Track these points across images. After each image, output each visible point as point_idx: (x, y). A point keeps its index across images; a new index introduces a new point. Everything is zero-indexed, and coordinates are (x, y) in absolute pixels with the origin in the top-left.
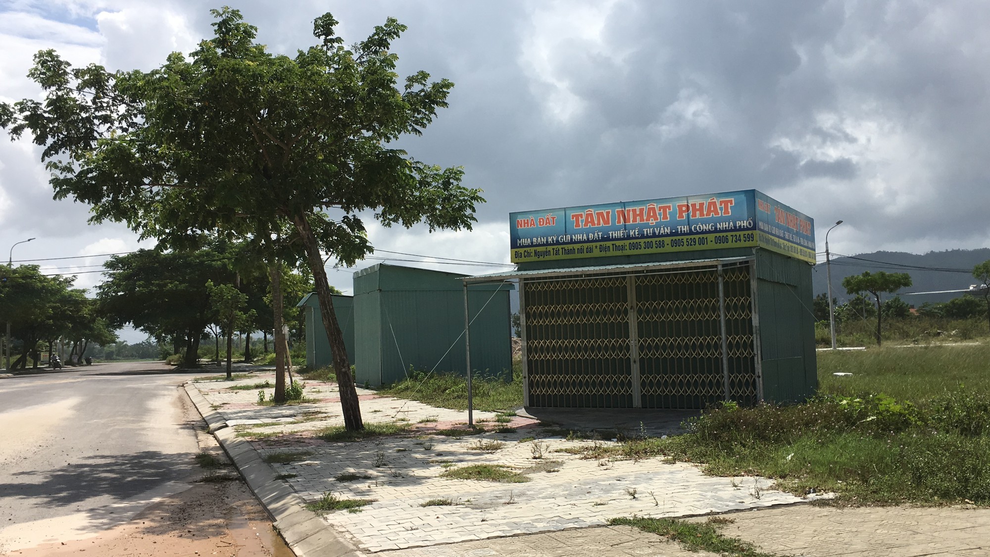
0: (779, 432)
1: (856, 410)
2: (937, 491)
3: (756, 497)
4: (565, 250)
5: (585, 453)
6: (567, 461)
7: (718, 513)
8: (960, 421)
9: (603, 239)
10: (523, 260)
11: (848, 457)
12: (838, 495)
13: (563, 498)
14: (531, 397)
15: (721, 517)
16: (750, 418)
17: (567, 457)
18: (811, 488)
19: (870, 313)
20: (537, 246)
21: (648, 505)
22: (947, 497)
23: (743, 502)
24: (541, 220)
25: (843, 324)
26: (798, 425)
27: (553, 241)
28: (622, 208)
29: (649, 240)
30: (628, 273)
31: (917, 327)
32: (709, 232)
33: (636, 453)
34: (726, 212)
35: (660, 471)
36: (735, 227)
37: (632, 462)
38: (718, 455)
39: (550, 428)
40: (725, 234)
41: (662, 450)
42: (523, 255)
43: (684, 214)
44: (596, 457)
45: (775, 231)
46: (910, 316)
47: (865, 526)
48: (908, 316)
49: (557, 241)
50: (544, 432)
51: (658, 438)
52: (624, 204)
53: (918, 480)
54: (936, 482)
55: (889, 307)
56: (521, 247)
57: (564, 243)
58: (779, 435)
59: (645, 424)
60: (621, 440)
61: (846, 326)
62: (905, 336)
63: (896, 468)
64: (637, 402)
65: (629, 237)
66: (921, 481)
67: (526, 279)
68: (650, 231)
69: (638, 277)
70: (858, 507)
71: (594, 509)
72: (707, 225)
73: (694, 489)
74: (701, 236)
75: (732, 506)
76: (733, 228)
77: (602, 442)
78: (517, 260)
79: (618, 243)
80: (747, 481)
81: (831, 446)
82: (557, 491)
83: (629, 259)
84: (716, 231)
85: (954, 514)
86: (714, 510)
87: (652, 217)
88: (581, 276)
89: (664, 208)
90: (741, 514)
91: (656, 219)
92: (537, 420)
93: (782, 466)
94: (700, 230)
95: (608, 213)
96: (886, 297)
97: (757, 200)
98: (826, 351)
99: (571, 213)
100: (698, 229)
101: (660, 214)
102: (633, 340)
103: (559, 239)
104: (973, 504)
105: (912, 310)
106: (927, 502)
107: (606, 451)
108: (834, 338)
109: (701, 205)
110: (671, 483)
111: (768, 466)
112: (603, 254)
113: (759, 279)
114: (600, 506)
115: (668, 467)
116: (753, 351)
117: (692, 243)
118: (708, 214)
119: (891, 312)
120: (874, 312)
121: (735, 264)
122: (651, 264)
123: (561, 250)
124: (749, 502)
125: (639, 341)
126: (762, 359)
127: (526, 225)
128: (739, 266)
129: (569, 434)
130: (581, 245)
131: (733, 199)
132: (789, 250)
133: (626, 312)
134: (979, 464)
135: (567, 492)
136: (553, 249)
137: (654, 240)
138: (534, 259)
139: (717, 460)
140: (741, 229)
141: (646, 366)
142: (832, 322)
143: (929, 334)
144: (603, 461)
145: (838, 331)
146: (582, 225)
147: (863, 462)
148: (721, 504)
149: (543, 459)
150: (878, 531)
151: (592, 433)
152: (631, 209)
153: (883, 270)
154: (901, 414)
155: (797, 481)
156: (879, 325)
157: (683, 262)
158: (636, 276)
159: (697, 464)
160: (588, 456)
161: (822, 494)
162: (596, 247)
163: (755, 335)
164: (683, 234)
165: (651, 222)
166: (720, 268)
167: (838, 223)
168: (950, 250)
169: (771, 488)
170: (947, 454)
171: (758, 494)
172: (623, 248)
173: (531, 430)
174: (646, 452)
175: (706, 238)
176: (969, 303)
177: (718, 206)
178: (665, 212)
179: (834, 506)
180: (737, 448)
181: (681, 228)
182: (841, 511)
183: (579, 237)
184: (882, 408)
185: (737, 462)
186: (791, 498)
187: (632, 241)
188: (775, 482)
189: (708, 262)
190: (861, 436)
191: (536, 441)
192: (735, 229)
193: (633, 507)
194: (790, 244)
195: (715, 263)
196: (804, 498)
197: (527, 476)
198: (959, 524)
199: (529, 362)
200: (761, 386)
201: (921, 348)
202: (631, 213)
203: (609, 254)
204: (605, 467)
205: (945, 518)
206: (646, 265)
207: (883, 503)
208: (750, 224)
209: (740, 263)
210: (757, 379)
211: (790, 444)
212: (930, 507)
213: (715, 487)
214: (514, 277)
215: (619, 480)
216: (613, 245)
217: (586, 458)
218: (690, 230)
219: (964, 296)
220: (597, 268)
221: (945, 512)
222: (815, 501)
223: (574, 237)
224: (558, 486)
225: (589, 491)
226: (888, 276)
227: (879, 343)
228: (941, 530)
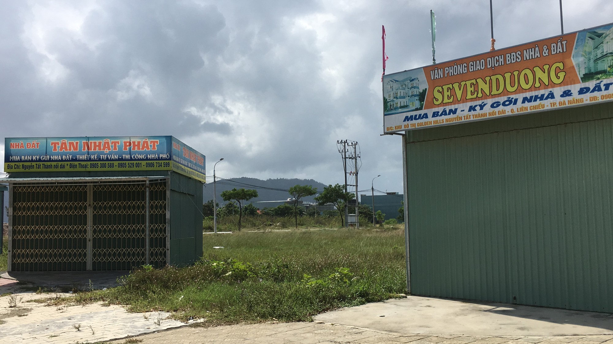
0: (176, 283)
1: (221, 269)
2: (259, 314)
3: (158, 325)
4: (45, 165)
5: (49, 302)
6: (35, 308)
7: (133, 336)
8: (274, 274)
9: (73, 160)
10: (13, 170)
11: (214, 297)
12: (206, 319)
13: (28, 334)
14: (13, 265)
15: (134, 338)
16: (159, 275)
17: (35, 305)
18: (191, 317)
19: (236, 212)
20: (24, 161)
21: (87, 334)
22: (264, 317)
23: (149, 328)
24: (29, 144)
25: (221, 219)
26: (188, 278)
27: (37, 159)
28: (87, 140)
29: (104, 162)
30: (89, 182)
31: (260, 220)
32: (143, 160)
33: (84, 301)
34: (154, 148)
35: (99, 311)
36: (159, 158)
37: (81, 306)
38: (138, 299)
39: (25, 286)
40: (152, 162)
41: (102, 298)
42: (13, 167)
43: (127, 147)
44: (56, 304)
45: (183, 162)
46: (257, 215)
47: (219, 337)
48: (256, 214)
49: (40, 159)
50: (20, 289)
51: (100, 290)
52: (88, 138)
53: (250, 308)
54: (259, 309)
55: (246, 209)
56: (12, 161)
57: (44, 161)
58: (176, 285)
59: (92, 281)
60: (75, 292)
61: (223, 219)
62: (254, 225)
63: (239, 302)
64: (89, 267)
65: (90, 160)
66: (251, 309)
67: (14, 184)
68: (105, 157)
69: (95, 186)
70: (216, 326)
71: (50, 340)
72: (142, 155)
73: (120, 322)
74: (138, 162)
75: (142, 331)
76: (157, 158)
77: (62, 294)
78: (9, 170)
79: (83, 163)
80: (154, 315)
81: (205, 291)
82: (24, 329)
83: (89, 174)
84: (147, 159)
85: (267, 327)
86: (130, 334)
87: (106, 148)
88: (55, 183)
89: (115, 143)
90: (147, 336)
91: (109, 149)
92: (17, 280)
93: (176, 304)
94: (137, 158)
95: (77, 143)
96: (244, 204)
97: (173, 142)
98: (210, 234)
99: (50, 141)
100: (136, 157)
101: (112, 147)
102: (89, 227)
103: (41, 158)
104: (277, 320)
105: (258, 211)
106: (254, 321)
107: (63, 300)
108: (215, 227)
109: (139, 143)
110: (105, 319)
111: (167, 305)
112: (72, 170)
113: (171, 190)
114: (54, 337)
115: (105, 309)
116: (165, 234)
117: (132, 166)
118: (143, 149)
119: (247, 212)
120: (238, 211)
121: (157, 180)
122: (103, 178)
123: (42, 166)
124: (153, 328)
125: (93, 227)
126: (170, 239)
127: (17, 147)
128: (160, 182)
129: (39, 289)
130: (57, 163)
131: (158, 140)
132: (190, 174)
133: (85, 208)
134: (281, 297)
135: (32, 329)
136: (36, 164)
137: (107, 162)
138: (22, 170)
139: (137, 303)
140: (162, 159)
141: (97, 243)
142: (215, 217)
143: (266, 225)
144: (60, 307)
145: (218, 222)
146: (58, 150)
147: (221, 299)
148: (136, 330)
149: (17, 307)
150: (225, 340)
151: (55, 289)
152: (93, 141)
153: (244, 188)
154: (244, 271)
155: (183, 312)
156: (240, 219)
157: (125, 177)
158: (93, 185)
159: (124, 306)
160: (50, 304)
161: (197, 320)
162: (67, 165)
163: (167, 224)
164: (125, 160)
165: (105, 151)
166: (147, 182)
167: (221, 159)
168: (279, 178)
169: (168, 318)
170: (266, 293)
171: (159, 323)
172: (86, 166)
173: (10, 288)
174: (91, 299)
175: (141, 164)
176: (287, 208)
177: (149, 144)
178: (115, 145)
179: (203, 327)
180: (150, 294)
181: (125, 156)
182: (206, 329)
183: (56, 158)
184: (235, 267)
185: (149, 303)
186: (179, 324)
187: (92, 162)
188: (171, 314)
189: (140, 178)
190: (222, 284)
191: (13, 295)
192: (159, 159)
193: (77, 337)
194: (191, 170)
195: (145, 179)
196: (186, 323)
197: (3, 320)
198: (269, 333)
199: (14, 241)
200: (169, 255)
201: (261, 232)
202: (93, 144)
203: (76, 170)
204: (61, 311)
205: (262, 329)
206: (100, 178)
207: (230, 323)
208: (168, 156)
209: (161, 180)
210: (167, 251)
211: (181, 290)
212: (255, 323)
213: (134, 319)
214: (5, 182)
215: (70, 319)
216: (79, 164)
217: (49, 305)
218: (131, 157)
219: (285, 204)
220: (67, 179)
221: (262, 326)
222: (192, 324)
223: (52, 157)
224: (25, 326)
225: (48, 327)
226: (246, 191)
227: (239, 230)
228: (259, 336)
